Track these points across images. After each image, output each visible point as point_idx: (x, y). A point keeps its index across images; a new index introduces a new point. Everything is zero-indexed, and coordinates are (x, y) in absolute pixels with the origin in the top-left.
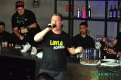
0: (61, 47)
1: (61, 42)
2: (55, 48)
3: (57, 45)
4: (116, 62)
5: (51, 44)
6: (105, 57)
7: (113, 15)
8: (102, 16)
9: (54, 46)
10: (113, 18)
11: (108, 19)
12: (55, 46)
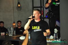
0: (38, 30)
1: (39, 27)
5: (33, 29)
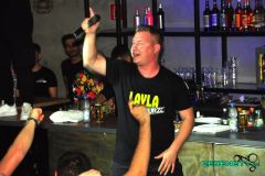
4: (222, 124)
6: (198, 113)
7: (211, 22)
10: (211, 27)
11: (202, 30)
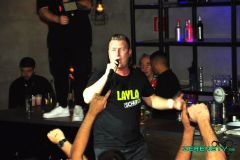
1: (137, 92)
2: (127, 105)
3: (131, 100)
6: (234, 117)
8: (226, 35)
9: (125, 101)
12: (127, 101)
